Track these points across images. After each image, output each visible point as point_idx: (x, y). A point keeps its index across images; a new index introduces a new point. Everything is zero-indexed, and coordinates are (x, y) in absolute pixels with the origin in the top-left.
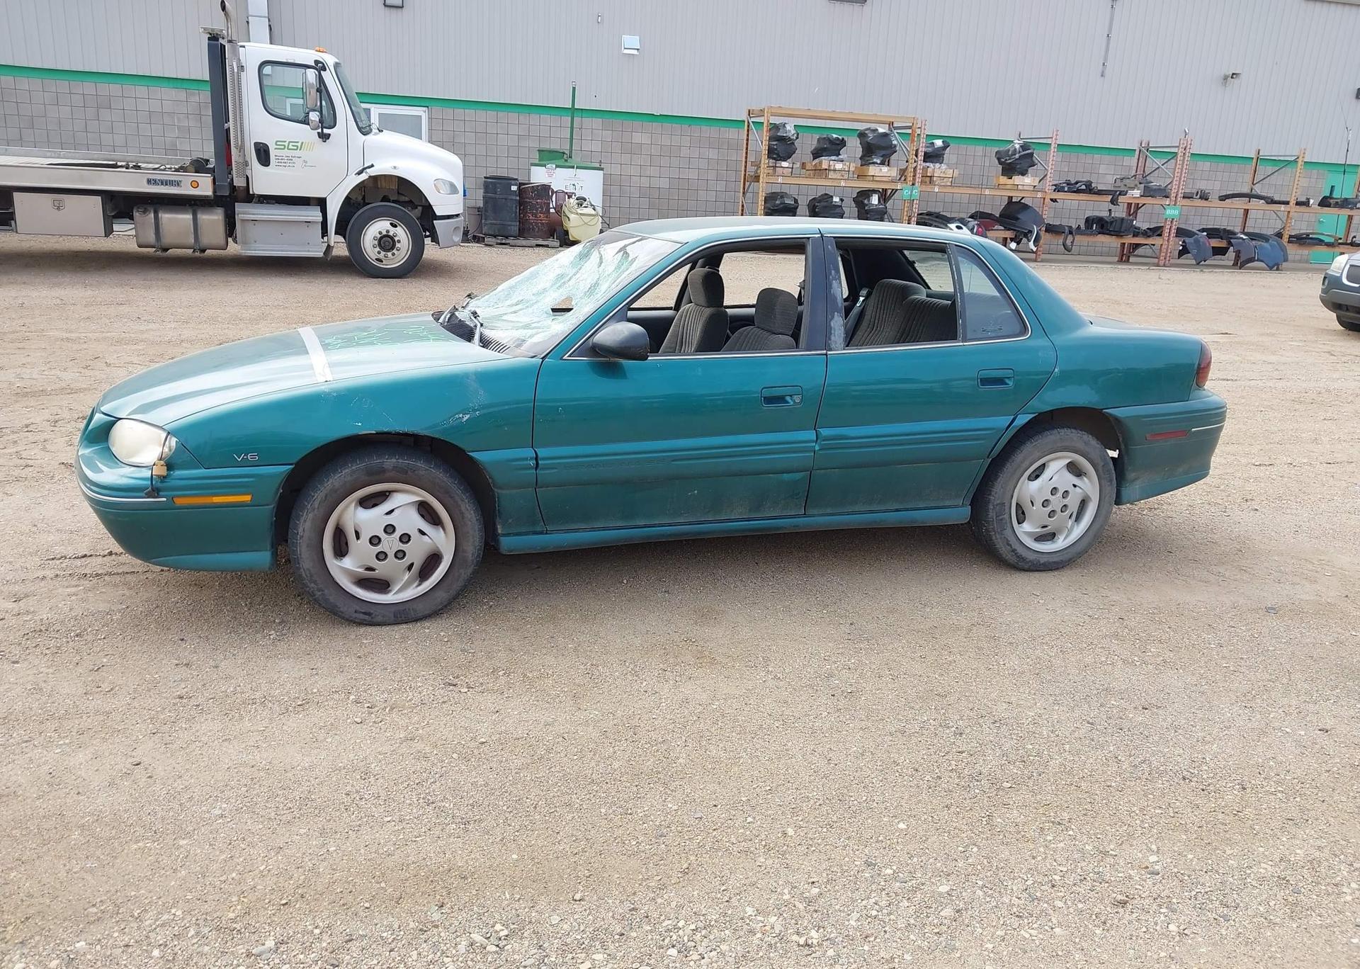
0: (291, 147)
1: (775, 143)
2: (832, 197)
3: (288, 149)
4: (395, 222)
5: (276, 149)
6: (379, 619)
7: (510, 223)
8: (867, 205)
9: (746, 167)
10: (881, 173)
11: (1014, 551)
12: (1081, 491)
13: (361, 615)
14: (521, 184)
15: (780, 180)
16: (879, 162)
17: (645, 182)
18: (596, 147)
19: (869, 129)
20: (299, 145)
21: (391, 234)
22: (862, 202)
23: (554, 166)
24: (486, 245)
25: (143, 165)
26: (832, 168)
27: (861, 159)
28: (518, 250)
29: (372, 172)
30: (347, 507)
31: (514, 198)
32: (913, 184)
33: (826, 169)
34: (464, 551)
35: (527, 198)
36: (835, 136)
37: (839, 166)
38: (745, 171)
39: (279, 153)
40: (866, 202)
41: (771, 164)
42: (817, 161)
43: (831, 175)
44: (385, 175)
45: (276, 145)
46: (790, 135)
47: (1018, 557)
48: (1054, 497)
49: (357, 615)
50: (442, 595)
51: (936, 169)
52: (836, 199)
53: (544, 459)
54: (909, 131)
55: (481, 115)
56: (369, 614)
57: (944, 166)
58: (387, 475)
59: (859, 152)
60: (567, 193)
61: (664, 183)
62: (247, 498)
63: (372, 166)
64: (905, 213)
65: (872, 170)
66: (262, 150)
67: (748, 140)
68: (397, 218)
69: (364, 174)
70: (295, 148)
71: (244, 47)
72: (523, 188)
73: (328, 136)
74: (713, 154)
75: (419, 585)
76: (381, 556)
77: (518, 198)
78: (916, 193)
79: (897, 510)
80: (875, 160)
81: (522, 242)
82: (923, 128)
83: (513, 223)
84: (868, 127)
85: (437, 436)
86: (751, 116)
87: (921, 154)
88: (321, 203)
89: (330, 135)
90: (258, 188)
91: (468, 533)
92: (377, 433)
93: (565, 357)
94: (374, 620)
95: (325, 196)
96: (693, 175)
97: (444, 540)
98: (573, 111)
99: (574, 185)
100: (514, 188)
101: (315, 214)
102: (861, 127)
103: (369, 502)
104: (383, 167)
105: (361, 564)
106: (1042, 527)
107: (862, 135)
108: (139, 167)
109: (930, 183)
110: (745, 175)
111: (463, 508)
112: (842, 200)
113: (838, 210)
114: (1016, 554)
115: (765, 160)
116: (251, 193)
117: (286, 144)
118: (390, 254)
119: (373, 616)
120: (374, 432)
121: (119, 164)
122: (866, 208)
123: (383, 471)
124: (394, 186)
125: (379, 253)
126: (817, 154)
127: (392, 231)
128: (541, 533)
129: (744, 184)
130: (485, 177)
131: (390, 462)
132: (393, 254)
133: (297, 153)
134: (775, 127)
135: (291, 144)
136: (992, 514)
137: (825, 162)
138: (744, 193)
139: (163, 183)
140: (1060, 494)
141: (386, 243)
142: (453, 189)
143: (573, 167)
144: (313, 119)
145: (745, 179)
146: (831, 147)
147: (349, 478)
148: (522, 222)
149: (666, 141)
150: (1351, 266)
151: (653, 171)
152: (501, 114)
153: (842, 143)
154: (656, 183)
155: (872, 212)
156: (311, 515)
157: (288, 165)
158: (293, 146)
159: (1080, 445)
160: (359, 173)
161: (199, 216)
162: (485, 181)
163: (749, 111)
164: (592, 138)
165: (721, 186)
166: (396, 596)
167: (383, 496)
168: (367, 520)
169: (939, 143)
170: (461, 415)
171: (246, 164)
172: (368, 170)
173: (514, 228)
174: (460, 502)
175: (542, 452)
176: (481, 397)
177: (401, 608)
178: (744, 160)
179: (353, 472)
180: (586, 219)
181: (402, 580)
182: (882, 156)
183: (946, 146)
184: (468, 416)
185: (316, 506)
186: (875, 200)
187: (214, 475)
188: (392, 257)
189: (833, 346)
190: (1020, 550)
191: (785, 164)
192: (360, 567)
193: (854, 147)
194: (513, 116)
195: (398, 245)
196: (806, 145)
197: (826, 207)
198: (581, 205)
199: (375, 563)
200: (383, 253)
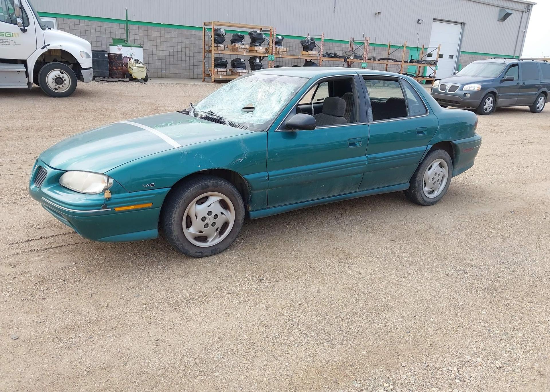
0: (7, 35)
1: (217, 37)
2: (241, 59)
3: (6, 36)
4: (62, 71)
6: (205, 254)
7: (105, 71)
8: (255, 63)
9: (204, 46)
10: (260, 49)
11: (423, 198)
12: (443, 173)
13: (198, 253)
14: (109, 54)
15: (220, 52)
16: (258, 45)
17: (159, 53)
18: (136, 37)
19: (253, 31)
20: (11, 34)
21: (61, 77)
22: (253, 62)
23: (121, 46)
24: (96, 81)
26: (240, 47)
27: (250, 44)
28: (111, 83)
29: (49, 48)
30: (192, 205)
31: (107, 60)
32: (272, 54)
33: (238, 48)
34: (238, 220)
35: (112, 60)
36: (240, 34)
37: (243, 46)
38: (204, 48)
40: (254, 61)
41: (216, 46)
42: (233, 44)
43: (240, 50)
44: (54, 49)
46: (222, 33)
47: (424, 201)
48: (435, 176)
49: (197, 254)
51: (281, 48)
52: (242, 60)
53: (271, 176)
54: (269, 33)
55: (83, 22)
56: (201, 252)
57: (283, 47)
58: (210, 188)
59: (249, 41)
60: (128, 58)
61: (167, 53)
62: (150, 205)
63: (49, 45)
64: (270, 66)
65: (256, 48)
67: (204, 35)
68: (63, 69)
69: (45, 49)
70: (9, 36)
72: (110, 56)
74: (187, 41)
75: (220, 237)
76: (206, 226)
77: (108, 60)
78: (273, 58)
80: (257, 44)
81: (112, 79)
82: (274, 31)
83: (108, 71)
84: (253, 30)
85: (231, 169)
86: (205, 25)
87: (274, 42)
88: (24, 62)
89: (27, 30)
91: (240, 212)
92: (207, 170)
93: (276, 131)
94: (203, 255)
95: (26, 59)
96: (179, 50)
97: (230, 216)
98: (127, 21)
99: (131, 54)
100: (106, 55)
101: (22, 68)
102: (250, 30)
103: (201, 202)
104: (54, 45)
105: (197, 231)
106: (431, 188)
107: (250, 34)
109: (278, 54)
110: (204, 50)
111: (238, 200)
112: (244, 60)
113: (243, 65)
115: (213, 44)
117: (4, 34)
118: (61, 86)
119: (203, 253)
120: (206, 169)
122: (254, 64)
123: (208, 187)
124: (59, 54)
125: (56, 86)
126: (233, 41)
127: (61, 75)
128: (265, 209)
129: (204, 54)
130: (92, 51)
131: (210, 183)
132: (63, 86)
133: (11, 38)
134: (216, 30)
136: (417, 185)
137: (237, 45)
138: (204, 58)
140: (437, 175)
141: (59, 81)
142: (88, 56)
143: (130, 46)
144: (19, 22)
145: (204, 51)
146: (238, 38)
147: (194, 192)
148: (111, 70)
149: (167, 35)
150: (441, 84)
151: (162, 48)
152: (91, 22)
153: (243, 37)
154: (164, 53)
155: (257, 66)
156: (178, 210)
157: (6, 44)
158: (8, 34)
159: (444, 156)
160: (43, 48)
162: (92, 53)
163: (204, 23)
164: (135, 34)
165: (191, 55)
166: (210, 243)
167: (206, 198)
168: (200, 210)
169: (280, 37)
170: (240, 159)
172: (47, 47)
173: (108, 74)
174: (237, 198)
175: (271, 173)
176: (246, 150)
177: (214, 248)
178: (203, 44)
179: (196, 188)
180: (140, 69)
181: (214, 235)
182: (260, 43)
183: (283, 39)
184: (242, 159)
185: (180, 206)
186: (257, 60)
187: (133, 195)
188: (62, 87)
190: (425, 198)
191: (221, 45)
192: (197, 232)
193: (247, 39)
194: (97, 23)
195: (65, 82)
196: (229, 37)
197: (238, 63)
198: (137, 63)
199: (203, 229)
200: (57, 86)
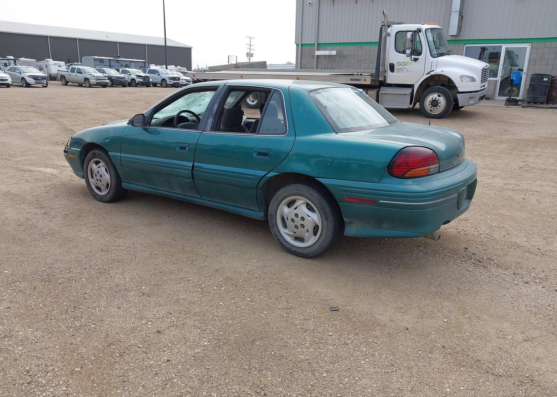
3: (402, 65)
4: (440, 94)
5: (397, 65)
7: (539, 96)
14: (553, 77)
21: (437, 99)
25: (363, 74)
28: (538, 109)
29: (432, 73)
30: (92, 163)
31: (545, 84)
35: (555, 84)
39: (398, 67)
45: (397, 64)
48: (296, 219)
50: (109, 197)
53: (123, 157)
63: (434, 70)
66: (392, 66)
68: (442, 93)
69: (429, 74)
71: (392, 27)
72: (553, 79)
73: (417, 59)
75: (106, 191)
77: (548, 84)
79: (235, 206)
81: (545, 105)
85: (102, 146)
88: (411, 86)
89: (418, 59)
90: (389, 81)
92: (92, 143)
95: (413, 84)
97: (108, 178)
100: (546, 79)
101: (408, 91)
104: (438, 71)
108: (362, 75)
114: (280, 241)
116: (386, 83)
117: (401, 63)
118: (435, 108)
121: (355, 74)
127: (438, 98)
128: (130, 183)
130: (532, 75)
131: (96, 152)
132: (437, 108)
133: (405, 67)
135: (403, 63)
136: (269, 218)
139: (355, 80)
140: (299, 218)
141: (435, 103)
142: (473, 80)
144: (407, 53)
147: (91, 155)
148: (549, 96)
157: (401, 71)
158: (403, 64)
160: (428, 74)
161: (368, 92)
162: (531, 76)
166: (101, 193)
167: (98, 162)
168: (95, 168)
170: (107, 140)
171: (385, 72)
172: (431, 72)
173: (544, 98)
176: (111, 134)
181: (103, 189)
188: (436, 109)
189: (206, 130)
195: (439, 104)
199: (97, 182)
200: (432, 108)
